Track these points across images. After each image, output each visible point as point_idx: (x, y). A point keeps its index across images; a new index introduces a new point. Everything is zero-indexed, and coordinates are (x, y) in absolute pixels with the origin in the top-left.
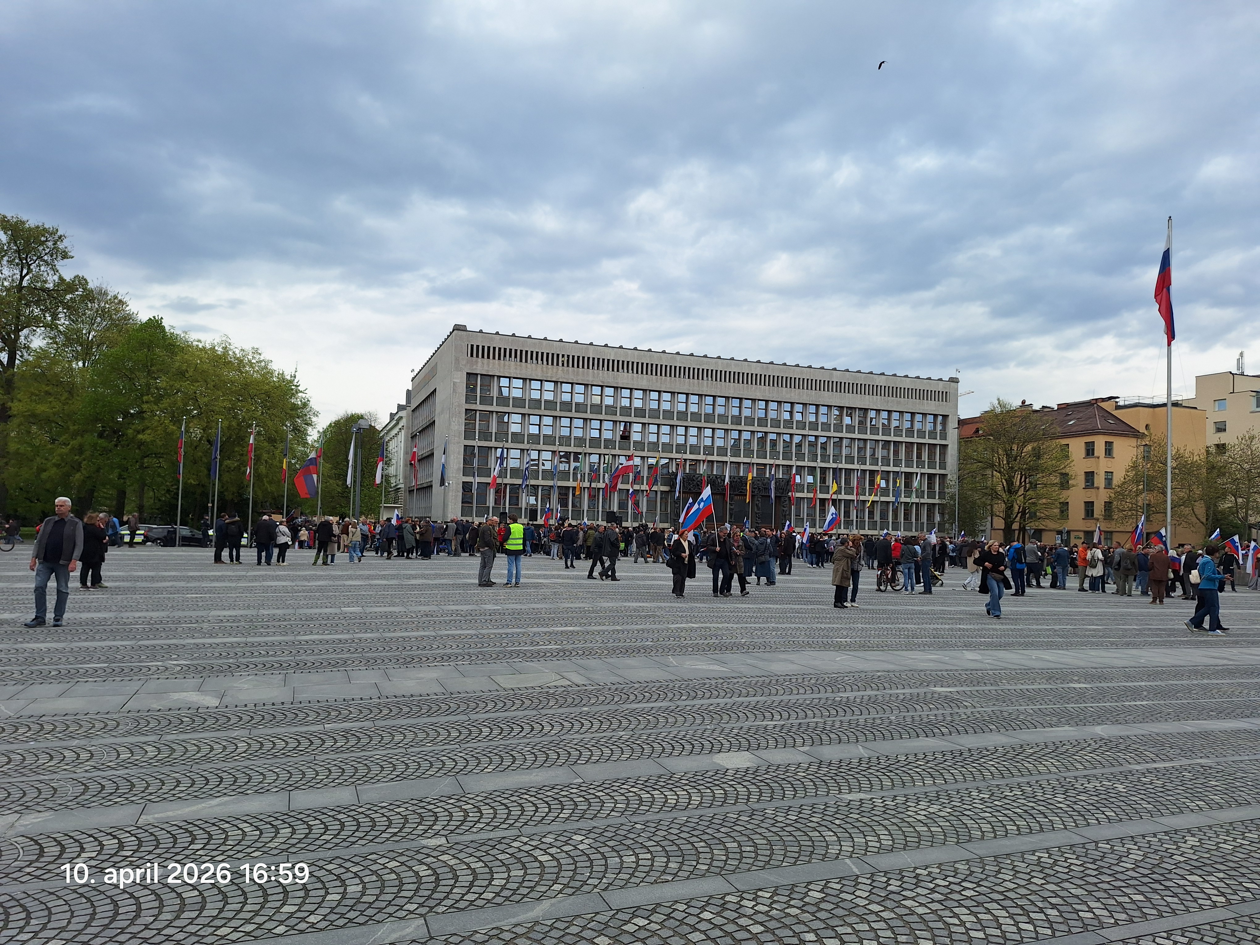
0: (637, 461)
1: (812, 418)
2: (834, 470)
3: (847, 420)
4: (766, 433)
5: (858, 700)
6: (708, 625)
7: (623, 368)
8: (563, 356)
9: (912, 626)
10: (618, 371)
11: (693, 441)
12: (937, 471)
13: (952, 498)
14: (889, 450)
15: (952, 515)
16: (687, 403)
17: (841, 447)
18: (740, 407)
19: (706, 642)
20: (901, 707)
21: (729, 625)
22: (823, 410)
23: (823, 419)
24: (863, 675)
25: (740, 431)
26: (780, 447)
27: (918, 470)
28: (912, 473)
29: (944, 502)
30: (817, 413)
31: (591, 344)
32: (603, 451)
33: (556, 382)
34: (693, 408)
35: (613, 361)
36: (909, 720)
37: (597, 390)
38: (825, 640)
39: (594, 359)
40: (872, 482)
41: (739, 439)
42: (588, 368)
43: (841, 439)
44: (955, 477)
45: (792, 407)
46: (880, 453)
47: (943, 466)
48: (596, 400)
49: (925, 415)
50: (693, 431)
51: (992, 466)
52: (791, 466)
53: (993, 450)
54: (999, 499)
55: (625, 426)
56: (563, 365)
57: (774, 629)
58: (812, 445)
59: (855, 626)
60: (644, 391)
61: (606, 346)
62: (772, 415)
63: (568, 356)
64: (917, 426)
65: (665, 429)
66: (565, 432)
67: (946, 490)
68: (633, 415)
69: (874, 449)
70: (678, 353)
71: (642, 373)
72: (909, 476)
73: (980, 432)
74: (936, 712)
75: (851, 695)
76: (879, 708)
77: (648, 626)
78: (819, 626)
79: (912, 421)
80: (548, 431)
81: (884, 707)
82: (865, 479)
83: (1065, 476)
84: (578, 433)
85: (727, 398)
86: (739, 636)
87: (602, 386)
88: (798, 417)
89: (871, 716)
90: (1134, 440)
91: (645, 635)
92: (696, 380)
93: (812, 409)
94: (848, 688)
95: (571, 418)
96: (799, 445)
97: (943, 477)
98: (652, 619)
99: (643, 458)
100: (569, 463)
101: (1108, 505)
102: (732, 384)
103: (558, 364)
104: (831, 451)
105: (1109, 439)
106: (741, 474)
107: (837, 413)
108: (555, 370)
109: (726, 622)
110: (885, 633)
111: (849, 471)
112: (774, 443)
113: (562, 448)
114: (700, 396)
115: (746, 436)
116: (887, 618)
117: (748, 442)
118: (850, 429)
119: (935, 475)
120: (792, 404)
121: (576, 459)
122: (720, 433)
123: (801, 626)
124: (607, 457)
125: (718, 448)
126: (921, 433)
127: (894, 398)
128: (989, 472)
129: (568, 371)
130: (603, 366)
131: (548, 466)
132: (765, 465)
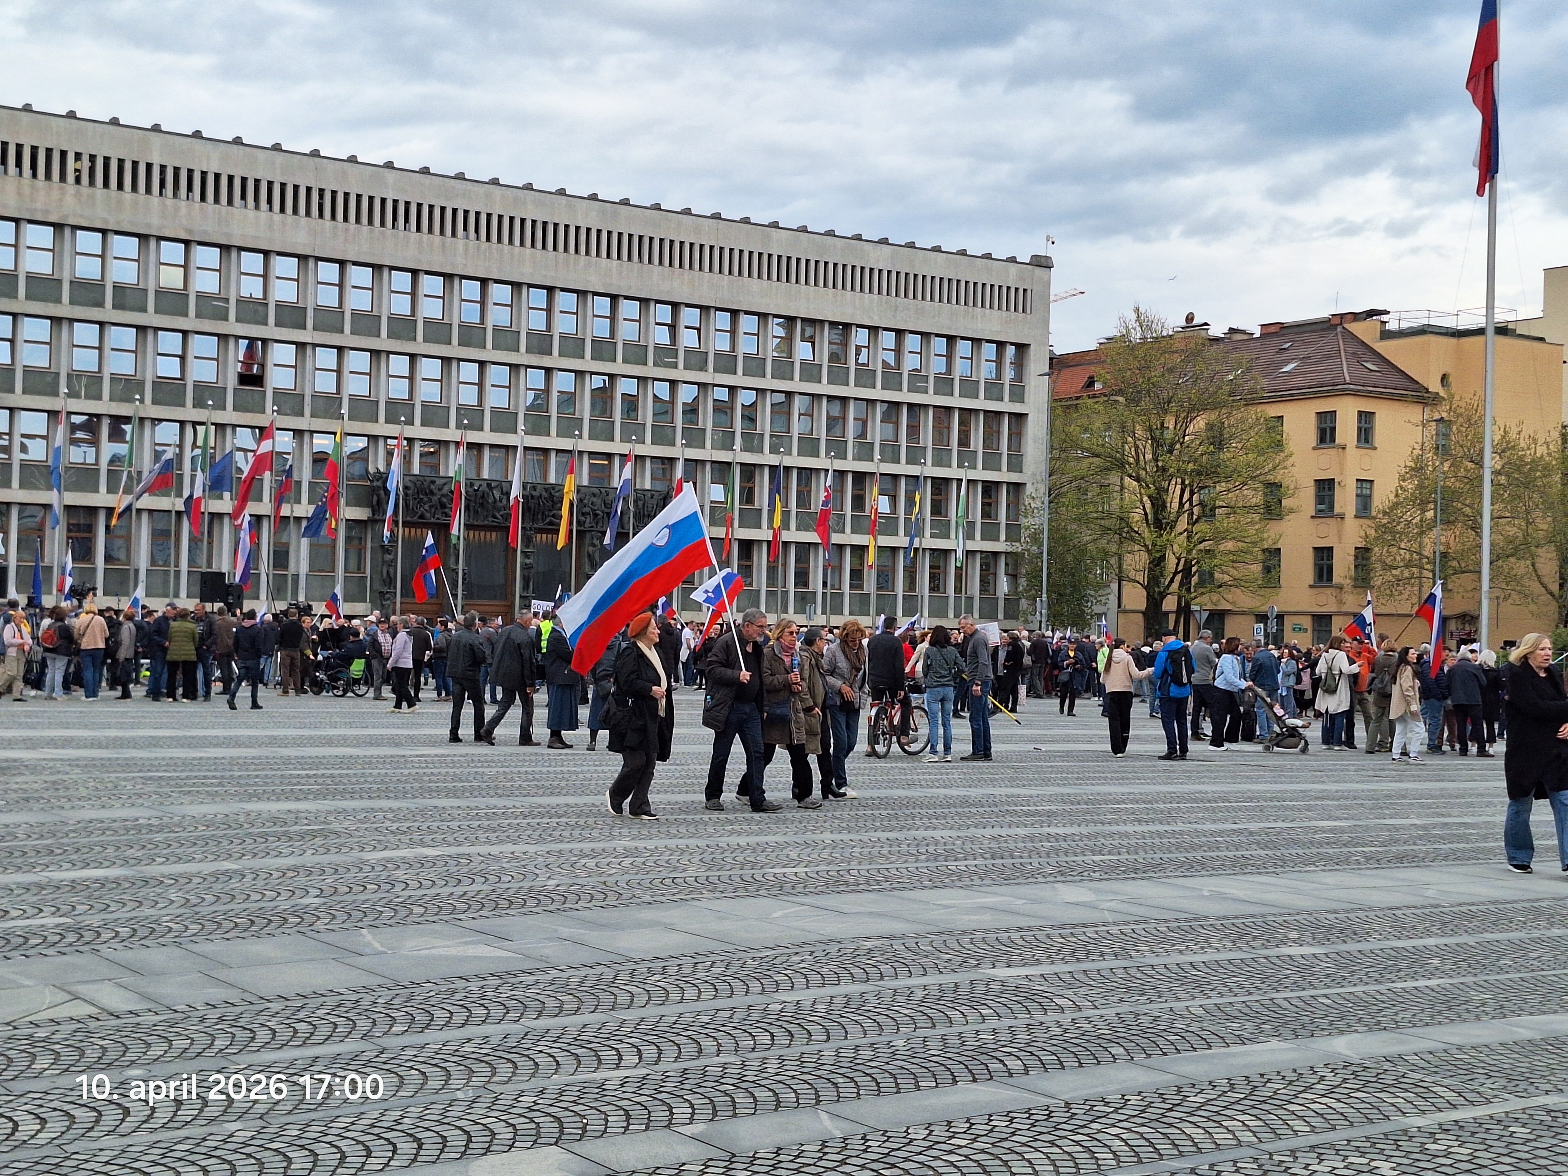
0: (284, 441)
1: (723, 344)
2: (773, 469)
3: (803, 351)
4: (612, 377)
5: (821, 1007)
6: (465, 849)
7: (243, 197)
8: (78, 156)
9: (946, 833)
10: (230, 202)
11: (429, 392)
12: (1003, 476)
13: (1035, 538)
14: (897, 424)
15: (1035, 576)
16: (414, 294)
17: (789, 414)
18: (549, 310)
19: (459, 891)
20: (918, 1017)
21: (519, 848)
22: (748, 324)
23: (747, 346)
24: (833, 949)
25: (548, 371)
26: (647, 414)
27: (960, 474)
28: (947, 481)
29: (1017, 547)
30: (733, 332)
31: (156, 128)
32: (190, 413)
33: (58, 227)
34: (431, 309)
35: (217, 176)
36: (935, 1045)
37: (173, 252)
38: (747, 872)
39: (163, 168)
40: (859, 502)
41: (547, 391)
42: (148, 190)
43: (789, 394)
44: (1043, 489)
45: (675, 314)
46: (877, 432)
47: (1016, 464)
48: (172, 278)
49: (976, 342)
50: (430, 368)
51: (1121, 465)
52: (672, 461)
53: (1123, 428)
54: (1132, 539)
55: (250, 348)
56: (78, 180)
57: (628, 853)
58: (723, 409)
59: (816, 837)
60: (302, 258)
61: (197, 135)
62: (627, 331)
63: (92, 158)
64: (960, 368)
65: (358, 361)
66: (85, 361)
67: (1023, 521)
68: (271, 319)
69: (865, 423)
70: (389, 165)
71: (295, 211)
72: (940, 485)
73: (1098, 386)
74: (993, 1024)
75: (805, 996)
76: (868, 1023)
77: (309, 859)
78: (734, 840)
79: (949, 356)
80: (37, 358)
81: (879, 1018)
82: (842, 491)
83: (1274, 488)
84: (124, 365)
85: (516, 286)
86: (543, 874)
87: (187, 243)
88: (688, 339)
89: (851, 1042)
90: (1418, 409)
91: (302, 879)
92: (436, 237)
93: (723, 320)
94: (800, 980)
95: (101, 324)
96: (691, 410)
97: (1016, 488)
98: (319, 841)
99: (298, 433)
100: (95, 442)
101: (1362, 554)
102: (528, 251)
103: (63, 177)
104: (765, 423)
105: (1367, 405)
106: (552, 479)
107: (780, 332)
108: (55, 194)
109: (509, 840)
110: (885, 851)
111: (806, 474)
112: (631, 403)
113: (74, 405)
114: (448, 277)
115: (563, 382)
116: (890, 817)
117: (568, 399)
118: (811, 372)
119: (997, 484)
120: (675, 306)
121: (116, 435)
122: (498, 375)
123: (692, 842)
124: (201, 429)
125: (495, 411)
126: (969, 387)
127: (910, 301)
128: (1114, 478)
129: (92, 197)
130: (190, 188)
131: (37, 451)
132: (609, 456)
